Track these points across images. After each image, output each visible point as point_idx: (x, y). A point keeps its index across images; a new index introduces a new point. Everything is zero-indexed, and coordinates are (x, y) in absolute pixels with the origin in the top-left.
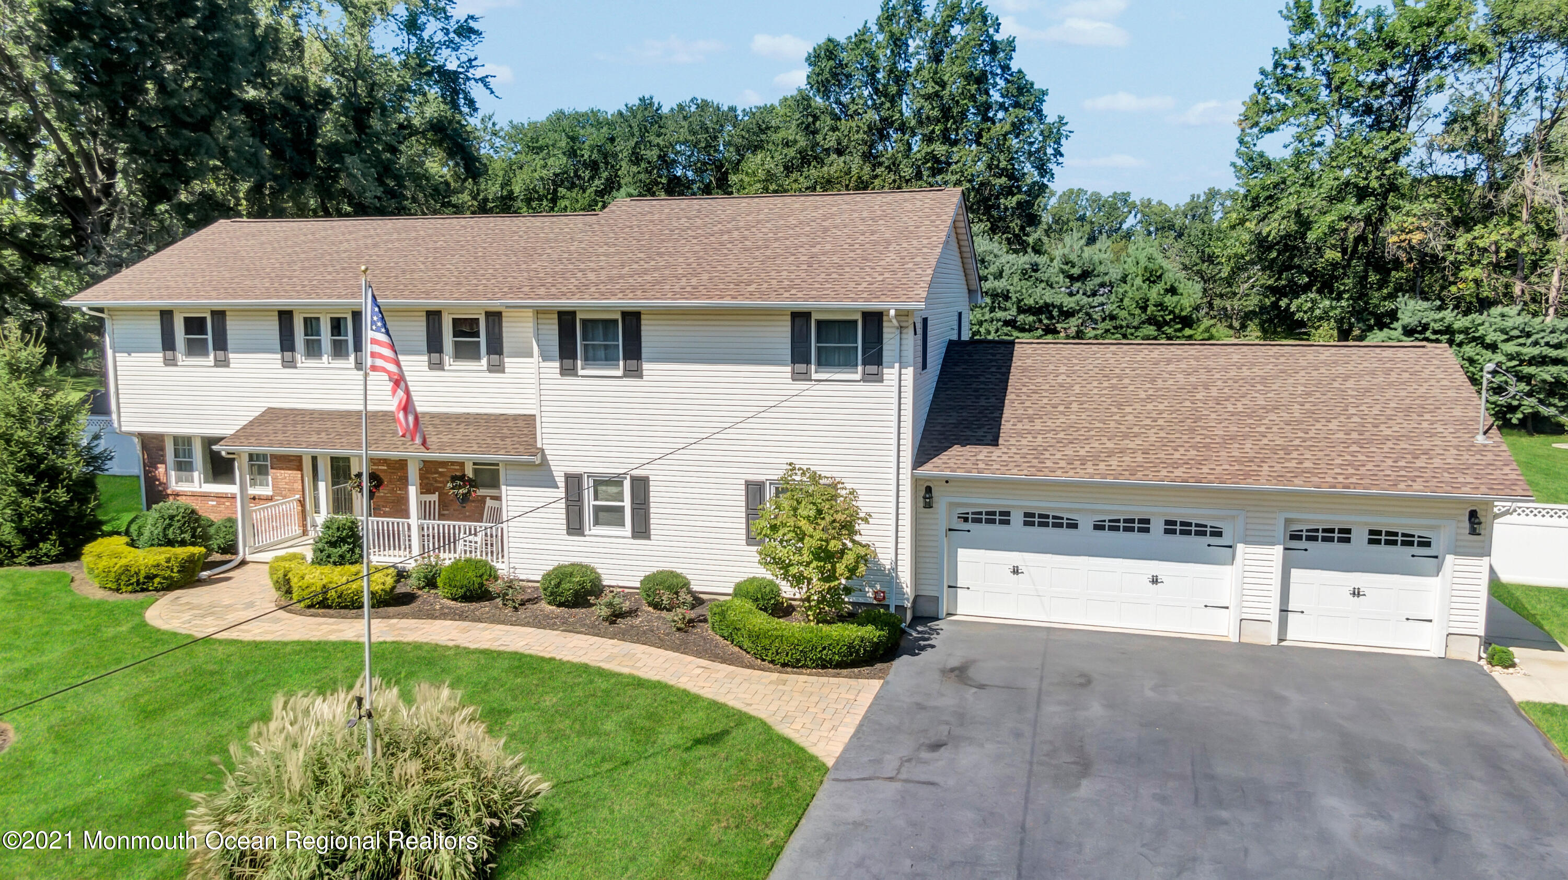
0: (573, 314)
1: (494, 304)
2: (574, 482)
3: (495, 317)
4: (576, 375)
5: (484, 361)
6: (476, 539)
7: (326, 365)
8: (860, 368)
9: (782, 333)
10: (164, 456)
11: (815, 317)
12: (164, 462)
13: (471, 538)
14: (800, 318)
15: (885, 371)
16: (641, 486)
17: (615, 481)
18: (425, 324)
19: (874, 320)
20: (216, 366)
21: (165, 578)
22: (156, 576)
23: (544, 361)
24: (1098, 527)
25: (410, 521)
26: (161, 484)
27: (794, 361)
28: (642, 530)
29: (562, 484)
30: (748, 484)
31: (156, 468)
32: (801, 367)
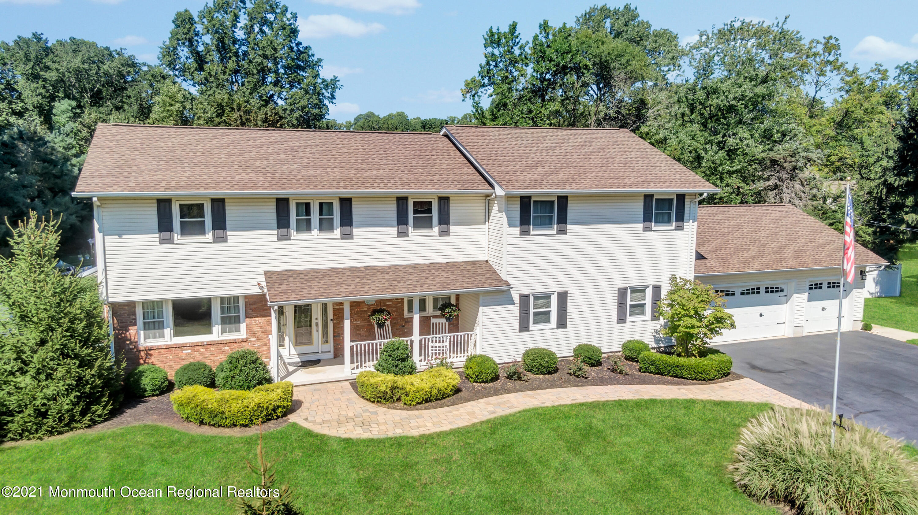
0: (529, 198)
1: (444, 192)
2: (524, 299)
3: (444, 201)
4: (529, 234)
5: (436, 230)
6: (445, 344)
7: (316, 237)
8: (674, 223)
9: (639, 207)
10: (135, 319)
11: (655, 197)
12: (135, 324)
13: (441, 344)
14: (648, 197)
15: (685, 224)
16: (563, 297)
17: (547, 297)
18: (395, 206)
19: (681, 198)
20: (214, 242)
21: (284, 407)
22: (278, 407)
23: (510, 227)
24: (742, 294)
25: (413, 338)
26: (131, 343)
27: (644, 221)
28: (562, 323)
29: (517, 300)
30: (620, 290)
31: (127, 330)
32: (648, 224)
